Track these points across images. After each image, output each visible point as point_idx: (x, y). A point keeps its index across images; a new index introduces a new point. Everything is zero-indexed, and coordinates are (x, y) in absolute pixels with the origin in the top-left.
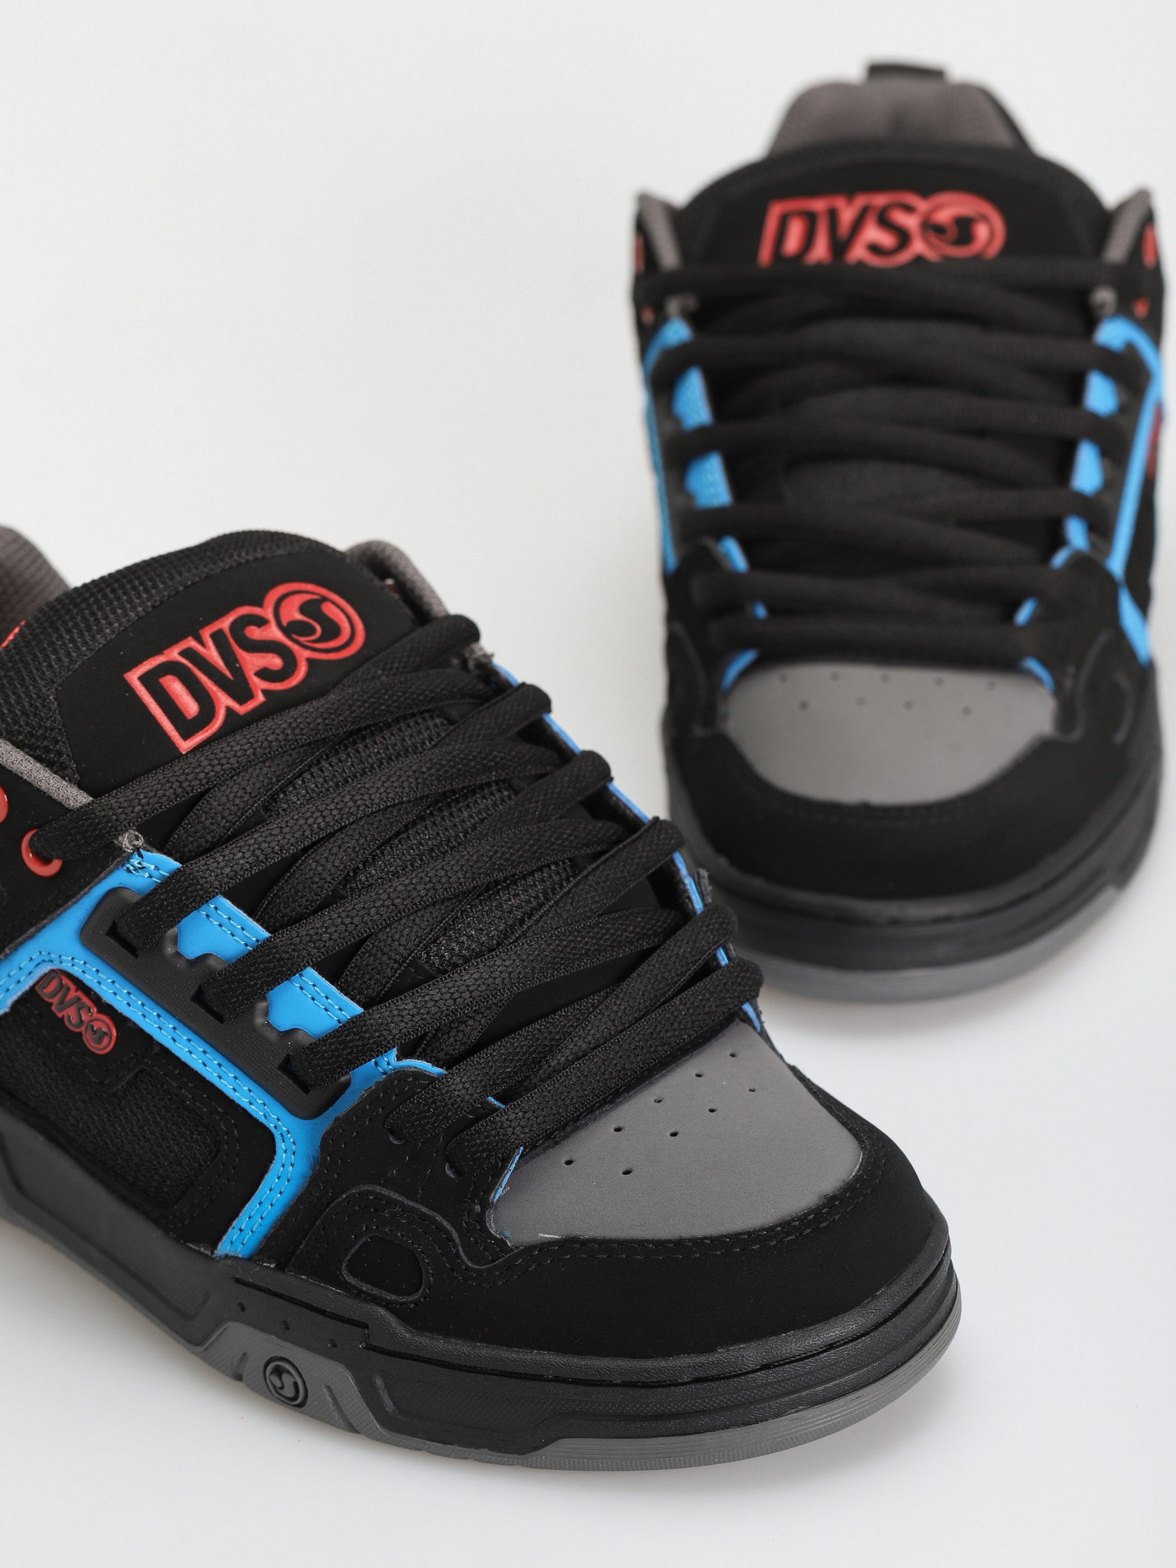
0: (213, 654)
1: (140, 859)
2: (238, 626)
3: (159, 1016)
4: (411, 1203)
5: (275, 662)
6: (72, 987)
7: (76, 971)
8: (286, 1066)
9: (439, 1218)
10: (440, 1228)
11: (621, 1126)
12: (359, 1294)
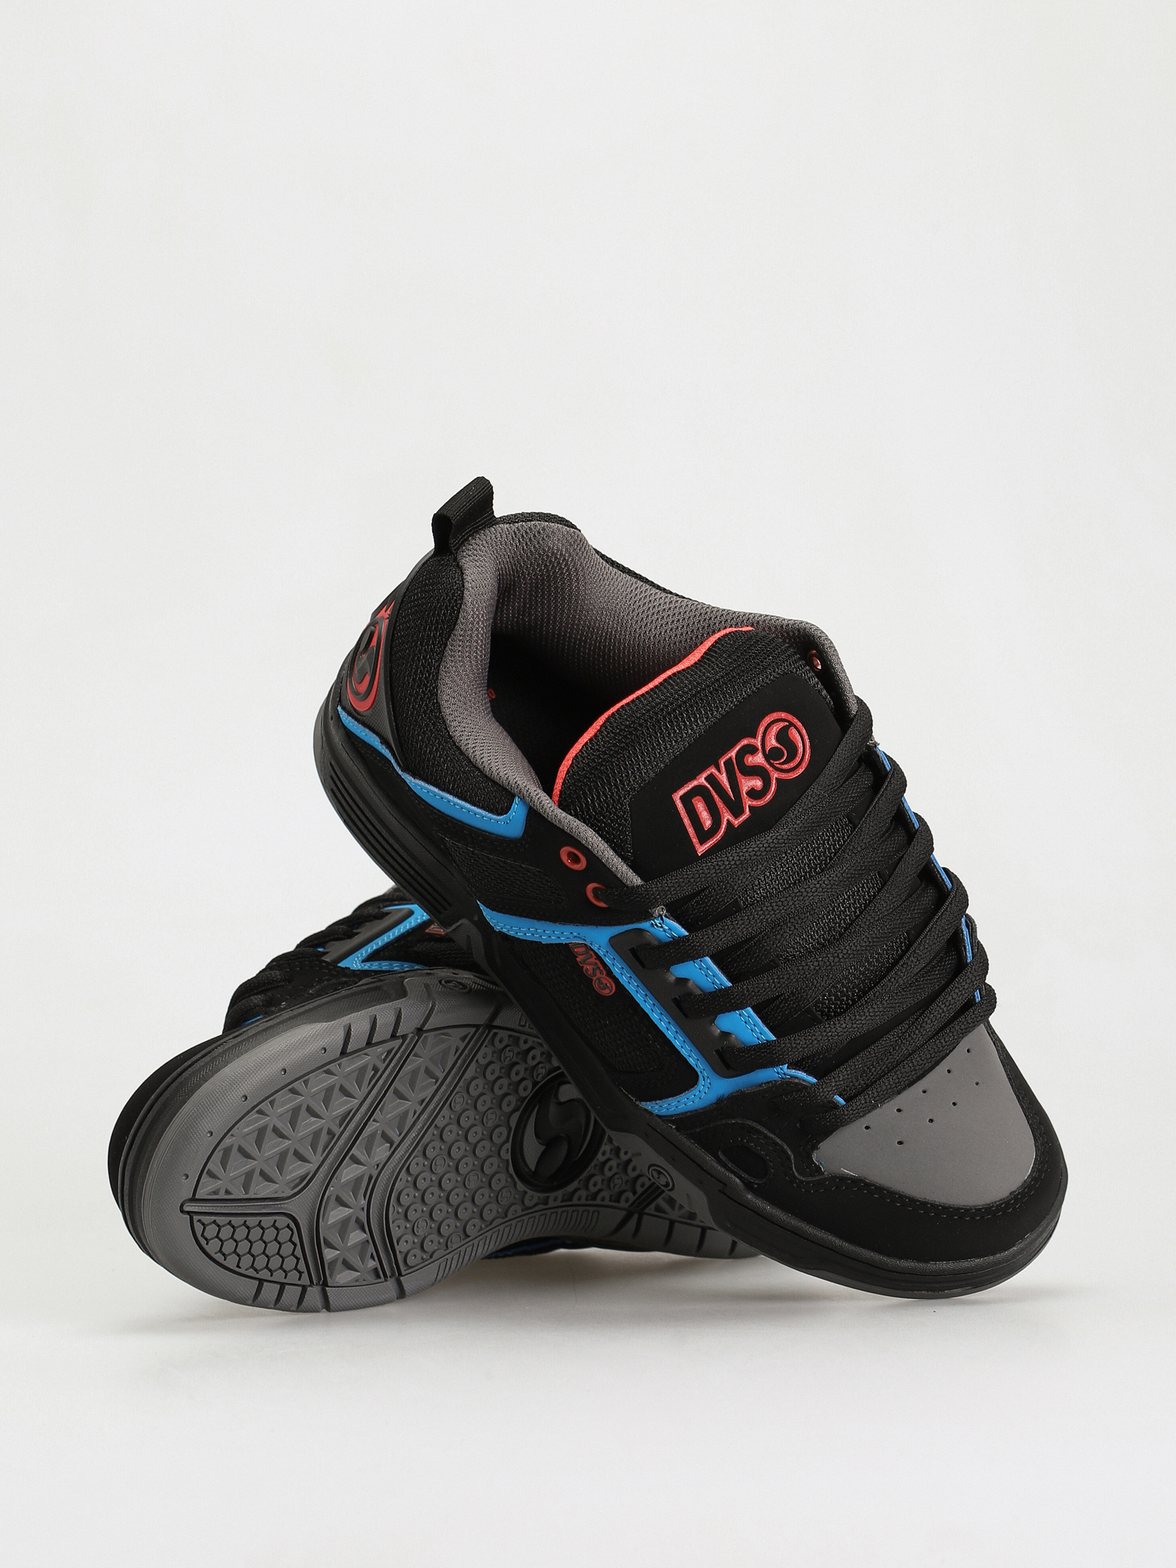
0: (723, 778)
1: (661, 922)
2: (741, 755)
3: (646, 995)
4: (771, 1135)
5: (758, 783)
6: (595, 957)
7: (601, 953)
8: (721, 1054)
9: (785, 1147)
10: (785, 1152)
11: (901, 1109)
12: (725, 1166)
